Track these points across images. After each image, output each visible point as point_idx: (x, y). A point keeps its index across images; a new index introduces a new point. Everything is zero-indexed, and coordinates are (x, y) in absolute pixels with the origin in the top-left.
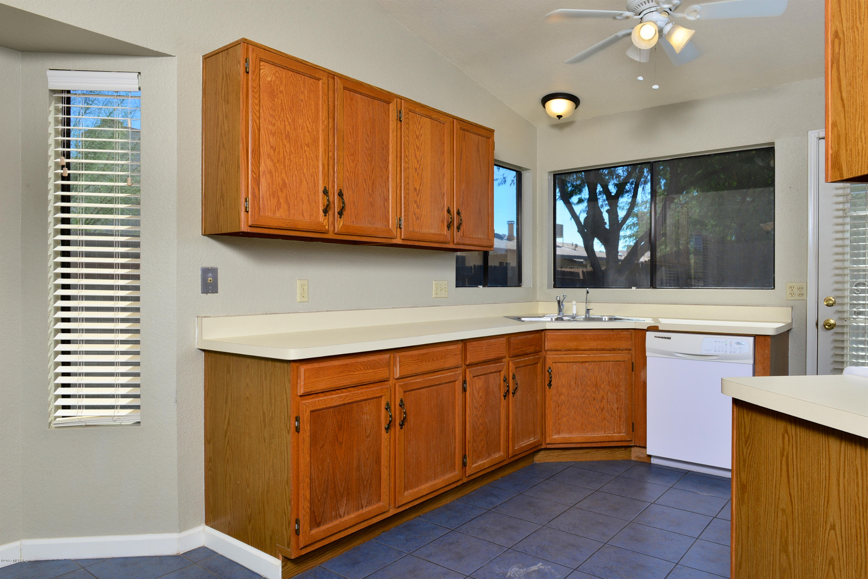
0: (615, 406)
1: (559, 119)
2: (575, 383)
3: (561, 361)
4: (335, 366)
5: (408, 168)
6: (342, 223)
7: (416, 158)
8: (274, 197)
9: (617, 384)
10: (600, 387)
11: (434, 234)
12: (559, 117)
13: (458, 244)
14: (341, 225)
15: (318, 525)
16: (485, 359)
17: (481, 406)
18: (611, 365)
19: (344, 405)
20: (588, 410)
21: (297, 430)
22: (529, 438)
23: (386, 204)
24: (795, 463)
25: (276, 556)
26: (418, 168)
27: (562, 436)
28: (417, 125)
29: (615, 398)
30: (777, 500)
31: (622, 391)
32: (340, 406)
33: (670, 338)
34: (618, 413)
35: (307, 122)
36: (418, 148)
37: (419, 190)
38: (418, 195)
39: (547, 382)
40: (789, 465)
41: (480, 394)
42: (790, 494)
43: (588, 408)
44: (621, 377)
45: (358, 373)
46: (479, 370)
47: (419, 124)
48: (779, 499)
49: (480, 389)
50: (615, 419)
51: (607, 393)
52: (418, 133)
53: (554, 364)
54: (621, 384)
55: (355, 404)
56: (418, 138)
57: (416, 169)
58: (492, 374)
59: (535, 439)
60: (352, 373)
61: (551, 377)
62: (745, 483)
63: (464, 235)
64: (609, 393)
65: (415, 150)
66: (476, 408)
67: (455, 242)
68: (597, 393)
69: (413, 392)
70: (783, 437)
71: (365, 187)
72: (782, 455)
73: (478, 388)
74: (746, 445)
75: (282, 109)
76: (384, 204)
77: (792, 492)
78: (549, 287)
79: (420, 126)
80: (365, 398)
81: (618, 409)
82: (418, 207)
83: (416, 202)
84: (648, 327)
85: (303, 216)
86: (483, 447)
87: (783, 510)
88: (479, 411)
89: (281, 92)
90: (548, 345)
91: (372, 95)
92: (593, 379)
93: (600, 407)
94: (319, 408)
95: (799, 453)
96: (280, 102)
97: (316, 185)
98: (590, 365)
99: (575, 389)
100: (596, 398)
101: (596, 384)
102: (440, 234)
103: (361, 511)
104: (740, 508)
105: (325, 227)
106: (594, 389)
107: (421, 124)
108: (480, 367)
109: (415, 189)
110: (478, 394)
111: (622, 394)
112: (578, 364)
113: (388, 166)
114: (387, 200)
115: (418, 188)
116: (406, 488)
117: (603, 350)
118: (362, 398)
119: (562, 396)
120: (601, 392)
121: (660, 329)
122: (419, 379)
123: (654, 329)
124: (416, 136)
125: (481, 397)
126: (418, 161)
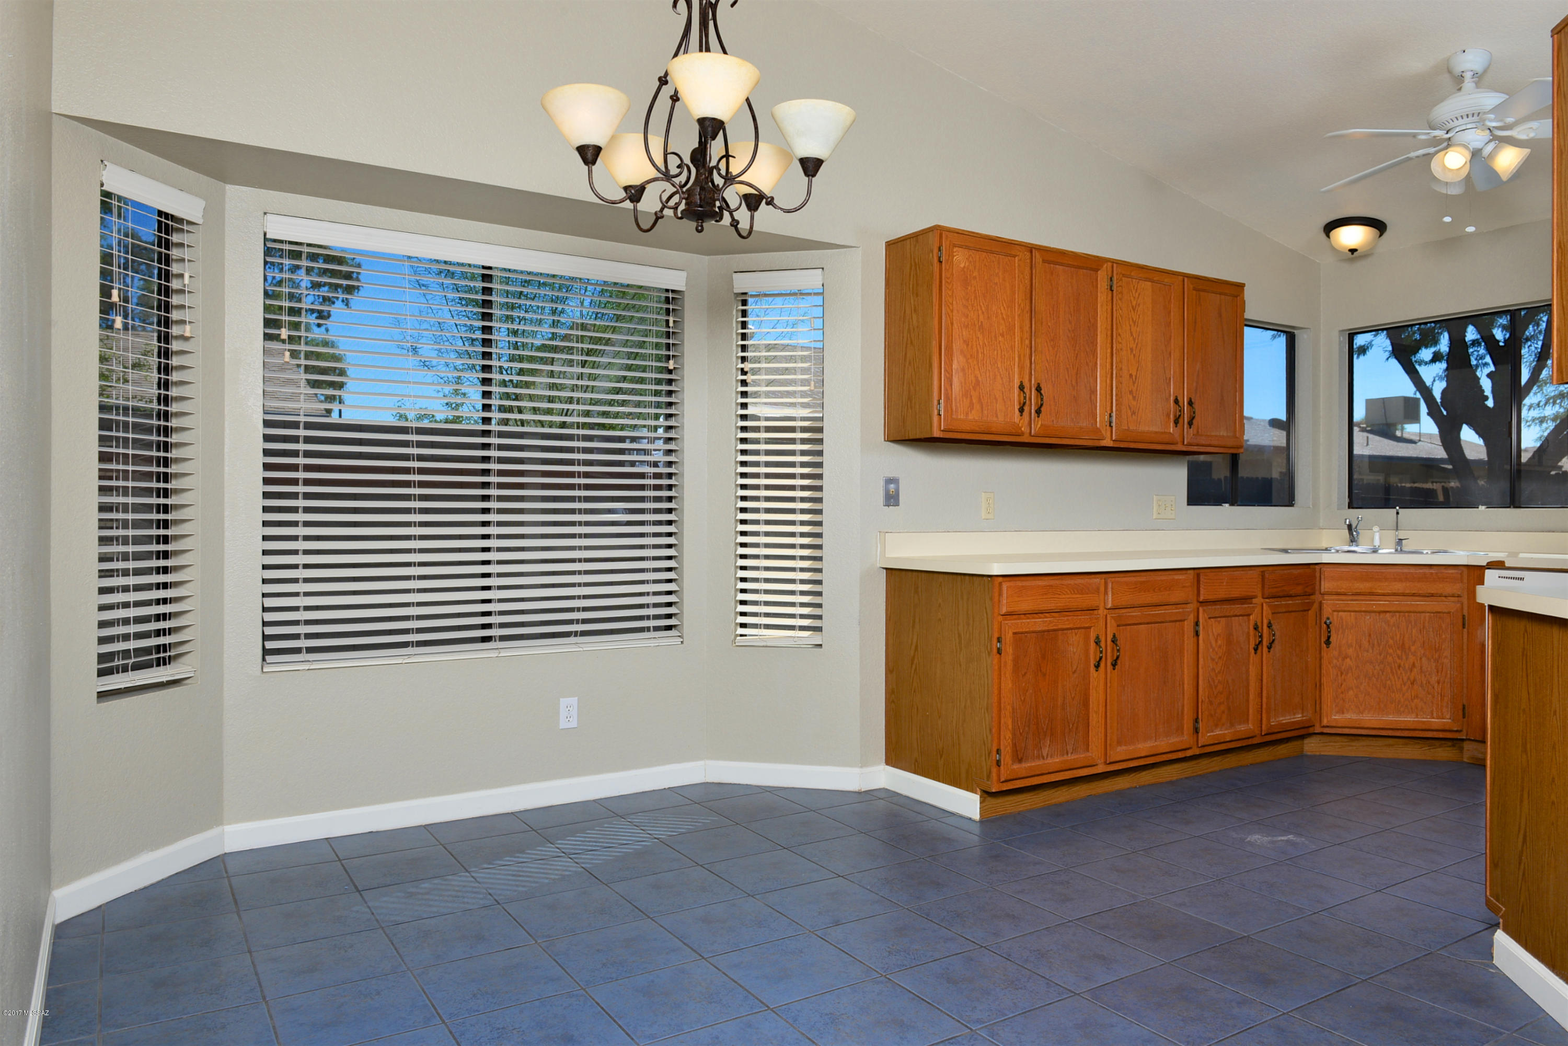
0: (1434, 679)
1: (1352, 254)
2: (1369, 641)
3: (1346, 609)
5: (1121, 349)
6: (1040, 423)
7: (1132, 335)
8: (967, 398)
9: (1437, 647)
10: (1409, 648)
11: (1156, 433)
12: (1353, 251)
13: (1189, 444)
14: (1039, 426)
15: (1020, 761)
16: (1226, 596)
17: (1220, 658)
18: (1427, 619)
19: (1048, 631)
20: (1389, 682)
21: (999, 651)
22: (1294, 714)
23: (1093, 398)
24: (1531, 660)
25: (972, 791)
26: (1134, 348)
27: (1348, 716)
28: (1134, 292)
29: (1433, 667)
30: (1520, 702)
31: (1446, 657)
32: (1044, 631)
33: (1522, 579)
34: (1439, 690)
35: (1002, 308)
36: (1134, 323)
37: (1136, 376)
38: (1134, 383)
39: (1323, 640)
40: (1528, 663)
41: (1219, 642)
43: (1390, 679)
44: (1444, 636)
45: (1064, 596)
46: (1217, 609)
47: (1136, 291)
49: (1219, 635)
50: (1433, 697)
51: (1421, 659)
52: (1134, 303)
53: (1335, 613)
54: (1443, 647)
55: (1060, 632)
56: (1134, 310)
57: (1132, 350)
58: (1237, 618)
59: (1303, 717)
60: (1057, 596)
61: (1329, 632)
63: (1198, 432)
64: (1424, 659)
65: (1130, 326)
66: (1213, 660)
67: (1185, 443)
68: (1404, 658)
69: (1129, 627)
71: (1067, 377)
72: (1523, 655)
73: (1216, 634)
75: (976, 297)
76: (1091, 398)
77: (1529, 690)
78: (1340, 507)
79: (1137, 294)
80: (1071, 626)
81: (1439, 683)
82: (1134, 398)
83: (1131, 392)
84: (1488, 563)
85: (997, 416)
86: (1223, 712)
87: (1524, 710)
88: (1217, 663)
89: (975, 278)
90: (1326, 586)
91: (1076, 264)
92: (1398, 637)
93: (1409, 679)
94: (1021, 630)
95: (1534, 648)
96: (973, 289)
97: (1011, 380)
98: (1393, 616)
99: (1368, 651)
100: (1402, 665)
101: (1403, 644)
102: (1165, 433)
103: (1065, 757)
105: (1020, 429)
106: (1399, 652)
107: (1139, 291)
108: (1218, 607)
109: (1131, 376)
110: (1216, 641)
111: (1446, 661)
112: (1373, 614)
113: (1096, 349)
114: (1094, 392)
115: (1134, 374)
116: (1119, 743)
117: (1414, 595)
118: (1068, 627)
119: (1348, 659)
120: (1410, 656)
121: (1507, 565)
122: (1136, 613)
123: (1498, 565)
124: (1133, 307)
125: (1220, 647)
126: (1134, 339)
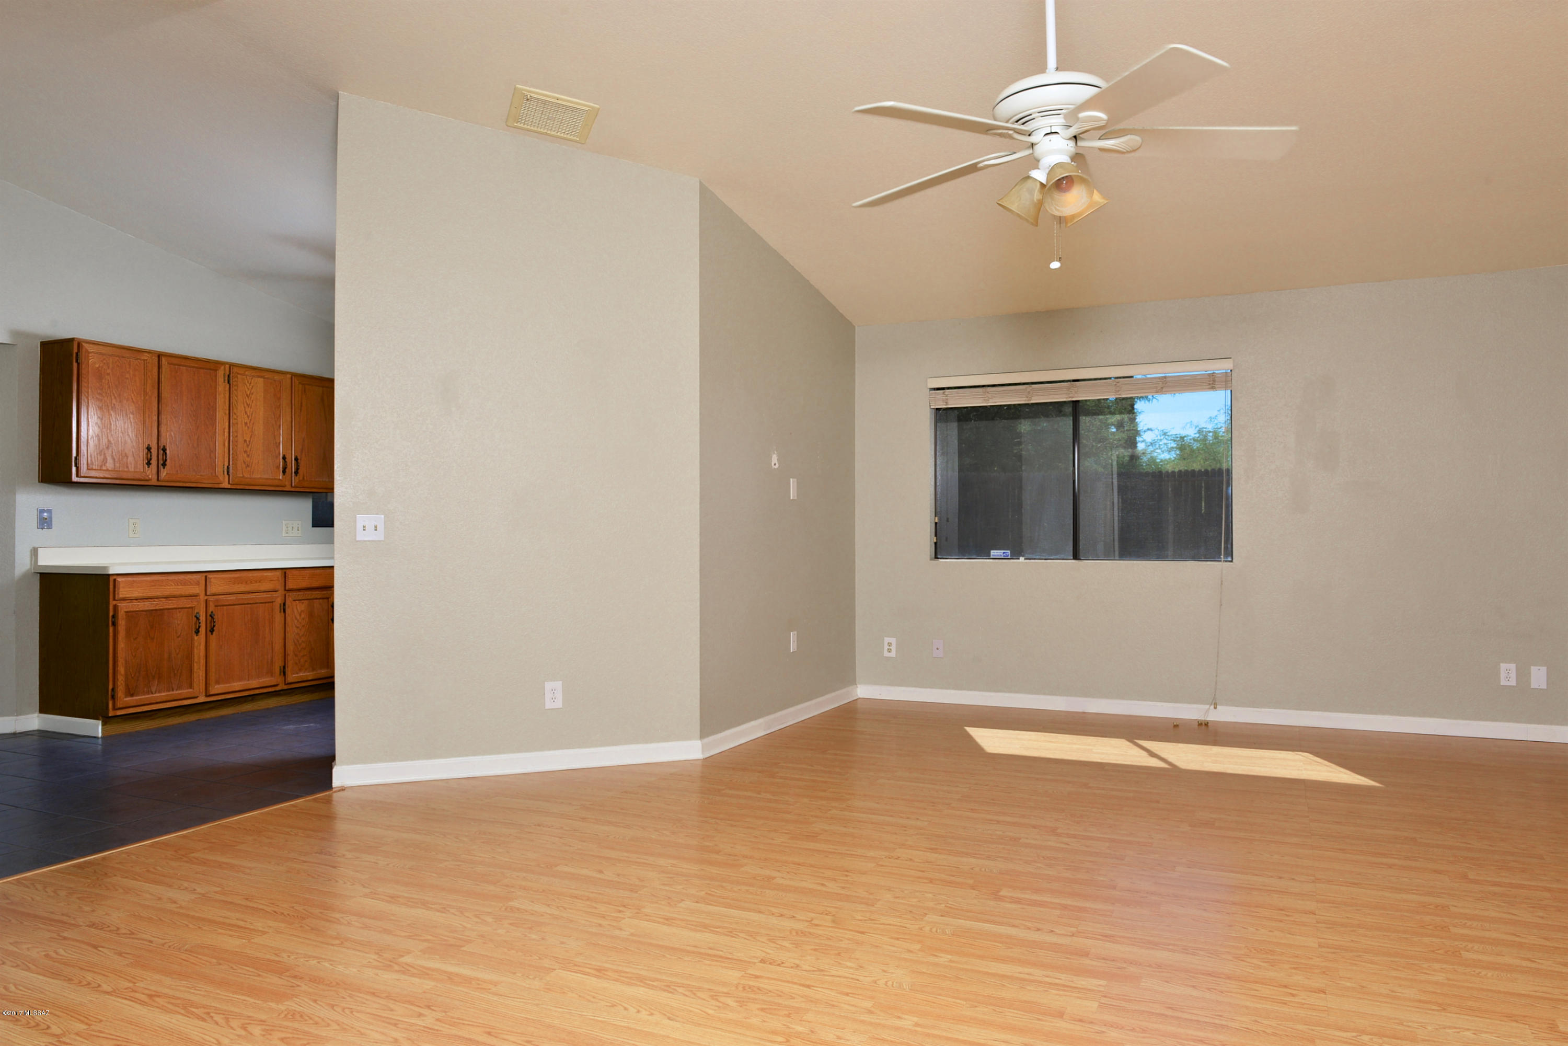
4: (147, 581)
5: (237, 423)
6: (165, 472)
7: (247, 414)
8: (101, 455)
11: (267, 479)
13: (295, 487)
14: (164, 474)
15: (132, 695)
16: (309, 586)
17: (303, 626)
19: (156, 610)
21: (114, 624)
23: (212, 456)
25: (97, 719)
26: (249, 423)
28: (248, 385)
32: (152, 610)
35: (132, 395)
36: (248, 405)
37: (250, 441)
38: (248, 446)
41: (303, 616)
45: (169, 587)
46: (301, 595)
47: (252, 382)
49: (302, 611)
52: (248, 393)
55: (166, 611)
56: (248, 397)
57: (246, 424)
58: (318, 600)
60: (163, 587)
63: (303, 478)
65: (245, 407)
66: (298, 627)
67: (293, 485)
69: (225, 607)
71: (190, 442)
73: (299, 611)
75: (109, 387)
76: (210, 455)
79: (251, 387)
80: (175, 606)
82: (248, 456)
83: (245, 452)
85: (127, 467)
86: (306, 661)
88: (300, 630)
89: (108, 374)
91: (196, 366)
94: (132, 610)
96: (107, 382)
97: (140, 443)
102: (275, 479)
103: (171, 693)
105: (148, 476)
107: (252, 384)
108: (302, 593)
109: (245, 441)
110: (300, 615)
113: (214, 423)
114: (213, 451)
115: (248, 440)
116: (217, 682)
118: (173, 607)
122: (232, 597)
124: (247, 395)
125: (303, 619)
126: (248, 417)
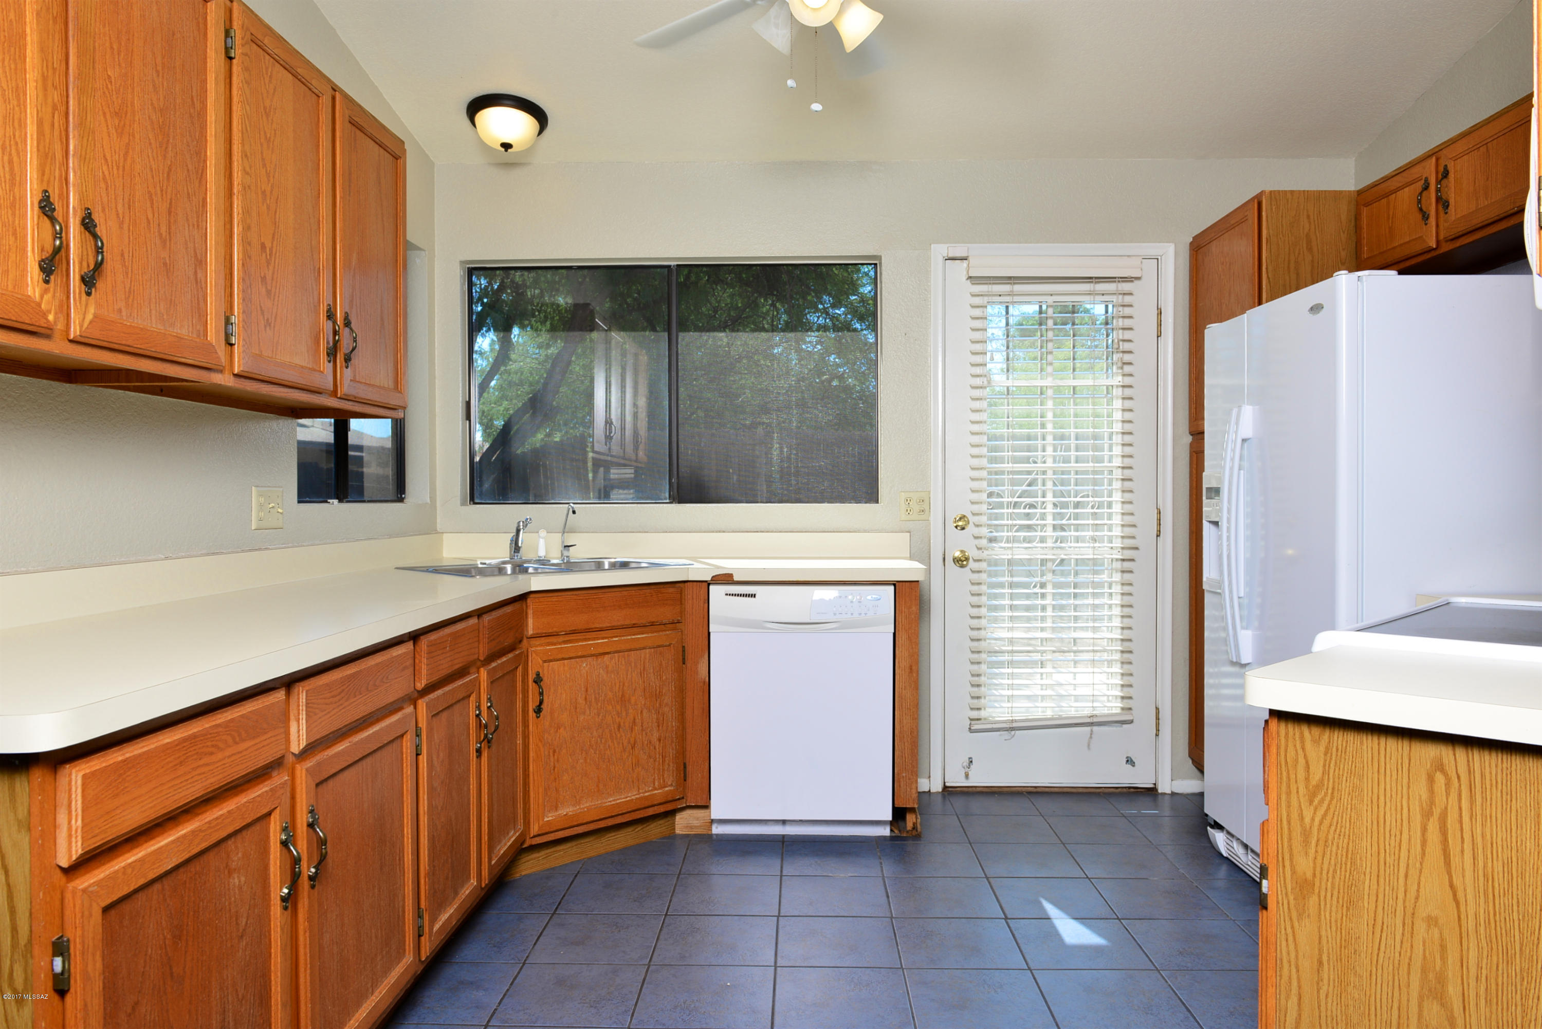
0: (656, 735)
1: (506, 151)
2: (586, 699)
3: (560, 656)
5: (249, 187)
6: (92, 310)
7: (264, 165)
9: (658, 692)
10: (629, 700)
11: (302, 368)
12: (506, 146)
13: (345, 397)
14: (90, 317)
16: (448, 670)
17: (443, 783)
18: (648, 655)
19: (188, 861)
20: (608, 752)
21: (61, 987)
22: (508, 834)
23: (199, 275)
24: (1466, 826)
26: (268, 193)
27: (563, 811)
28: (267, 82)
29: (655, 720)
30: (1413, 901)
31: (667, 705)
32: (178, 867)
33: (754, 596)
34: (661, 749)
36: (268, 141)
37: (271, 250)
38: (268, 263)
39: (532, 706)
40: (1450, 832)
42: (1452, 886)
43: (609, 746)
44: (664, 678)
45: (220, 755)
46: (439, 698)
47: (270, 81)
48: (1417, 898)
49: (441, 743)
50: (655, 761)
51: (642, 712)
52: (268, 103)
53: (546, 664)
54: (664, 691)
55: (212, 852)
56: (267, 116)
58: (457, 705)
59: (515, 833)
60: (205, 760)
61: (541, 694)
62: (1309, 875)
63: (355, 375)
64: (645, 711)
66: (435, 791)
67: (339, 393)
68: (624, 714)
69: (331, 782)
70: (1431, 780)
71: (150, 216)
72: (1427, 814)
73: (436, 741)
74: (1311, 802)
76: (196, 273)
77: (1457, 882)
78: (463, 504)
79: (271, 87)
80: (238, 825)
81: (660, 740)
82: (269, 292)
83: (265, 280)
84: (713, 577)
86: (449, 878)
87: (1432, 921)
88: (439, 795)
90: (532, 627)
92: (617, 688)
93: (629, 742)
95: (1478, 808)
97: (15, 180)
98: (611, 659)
99: (584, 713)
100: (622, 724)
101: (623, 695)
102: (315, 371)
104: (1292, 927)
105: (44, 315)
106: (618, 707)
107: (273, 82)
108: (439, 692)
109: (263, 246)
110: (440, 756)
111: (666, 709)
112: (590, 659)
113: (204, 168)
114: (200, 263)
115: (268, 245)
117: (634, 626)
119: (562, 730)
120: (631, 711)
121: (736, 578)
122: (342, 746)
123: (726, 579)
124: (265, 108)
125: (442, 763)
126: (268, 175)
